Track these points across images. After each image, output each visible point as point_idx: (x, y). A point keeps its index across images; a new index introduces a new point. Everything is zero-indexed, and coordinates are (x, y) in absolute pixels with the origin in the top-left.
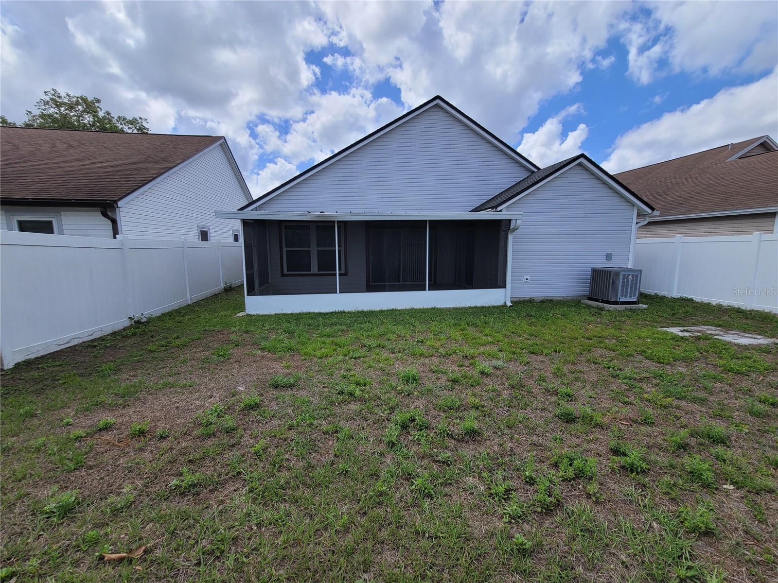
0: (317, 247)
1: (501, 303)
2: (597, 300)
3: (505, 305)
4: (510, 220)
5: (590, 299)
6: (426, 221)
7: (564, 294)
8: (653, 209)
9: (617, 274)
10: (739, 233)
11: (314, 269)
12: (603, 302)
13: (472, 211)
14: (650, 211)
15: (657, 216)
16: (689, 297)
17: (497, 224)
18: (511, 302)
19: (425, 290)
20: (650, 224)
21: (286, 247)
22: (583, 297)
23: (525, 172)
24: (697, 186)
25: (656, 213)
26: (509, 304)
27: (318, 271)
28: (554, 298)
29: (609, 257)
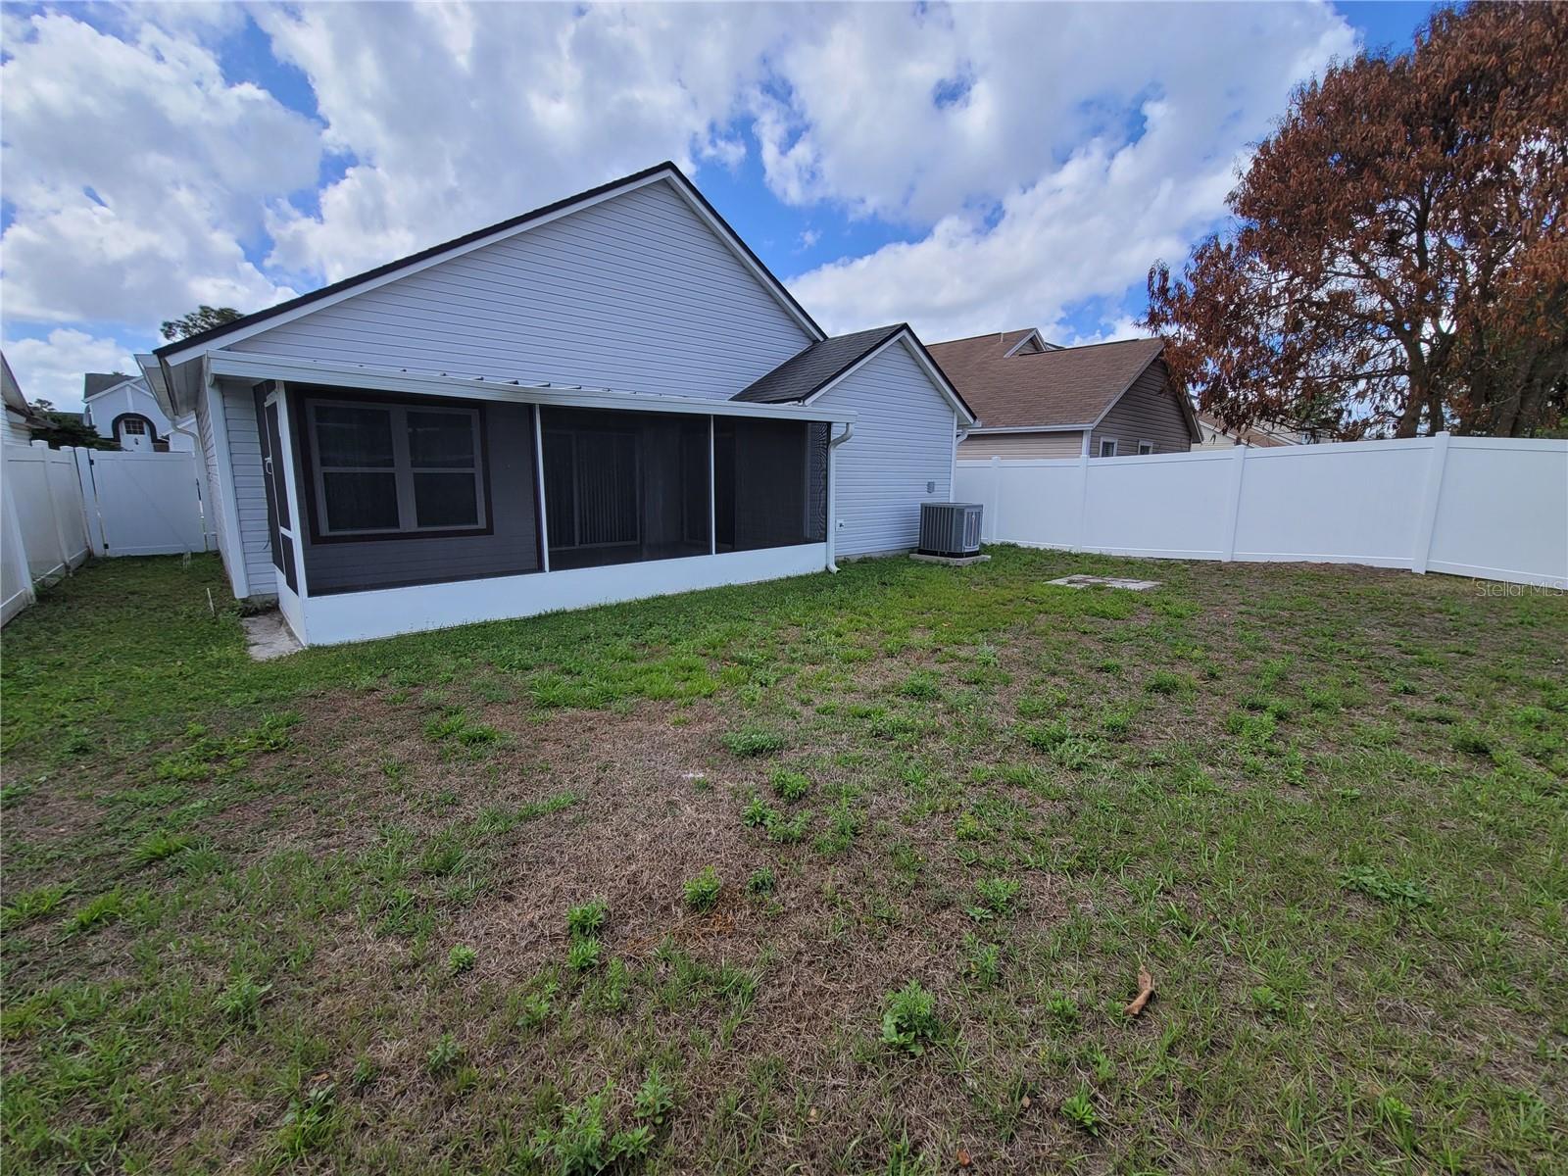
0: (413, 465)
1: (820, 569)
2: (934, 553)
3: (827, 570)
4: (829, 424)
5: (921, 552)
6: (708, 416)
7: (883, 548)
8: (975, 418)
9: (961, 512)
10: (1045, 456)
11: (408, 521)
12: (942, 554)
13: (732, 399)
14: (972, 420)
15: (978, 428)
16: (1012, 542)
17: (799, 427)
18: (837, 564)
19: (710, 553)
20: (971, 437)
21: (324, 462)
22: (912, 550)
23: (806, 340)
24: (984, 388)
25: (979, 423)
26: (834, 569)
27: (419, 525)
28: (873, 555)
29: (930, 487)
